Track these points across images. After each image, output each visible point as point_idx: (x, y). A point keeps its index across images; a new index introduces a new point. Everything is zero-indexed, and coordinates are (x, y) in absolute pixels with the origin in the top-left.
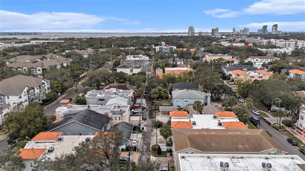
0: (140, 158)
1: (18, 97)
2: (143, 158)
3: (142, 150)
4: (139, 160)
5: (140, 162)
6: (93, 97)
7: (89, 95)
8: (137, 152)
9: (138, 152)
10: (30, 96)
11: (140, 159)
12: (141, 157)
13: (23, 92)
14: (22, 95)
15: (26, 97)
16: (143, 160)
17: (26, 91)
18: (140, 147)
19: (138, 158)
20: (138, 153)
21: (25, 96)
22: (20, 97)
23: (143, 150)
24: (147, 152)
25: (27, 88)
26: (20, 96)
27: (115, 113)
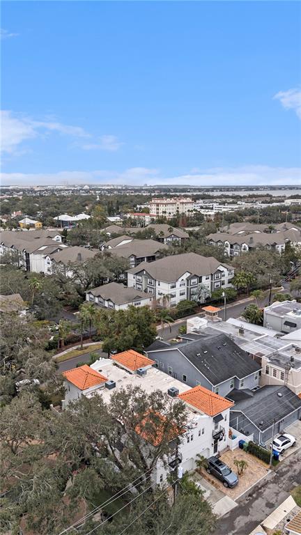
0: (263, 486)
1: (170, 285)
2: (269, 488)
3: (285, 469)
4: (256, 487)
5: (254, 493)
6: (276, 315)
7: (274, 310)
8: (269, 466)
9: (270, 468)
10: (189, 287)
11: (260, 488)
12: (265, 484)
13: (180, 280)
14: (178, 284)
15: (184, 288)
16: (264, 493)
17: (185, 279)
18: (288, 459)
19: (259, 483)
20: (270, 471)
21: (182, 286)
22: (173, 287)
23: (288, 471)
24: (290, 480)
25: (189, 274)
26: (173, 284)
27: (278, 361)
